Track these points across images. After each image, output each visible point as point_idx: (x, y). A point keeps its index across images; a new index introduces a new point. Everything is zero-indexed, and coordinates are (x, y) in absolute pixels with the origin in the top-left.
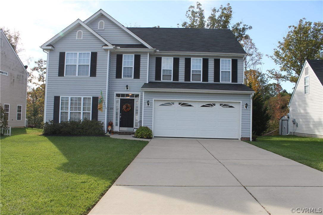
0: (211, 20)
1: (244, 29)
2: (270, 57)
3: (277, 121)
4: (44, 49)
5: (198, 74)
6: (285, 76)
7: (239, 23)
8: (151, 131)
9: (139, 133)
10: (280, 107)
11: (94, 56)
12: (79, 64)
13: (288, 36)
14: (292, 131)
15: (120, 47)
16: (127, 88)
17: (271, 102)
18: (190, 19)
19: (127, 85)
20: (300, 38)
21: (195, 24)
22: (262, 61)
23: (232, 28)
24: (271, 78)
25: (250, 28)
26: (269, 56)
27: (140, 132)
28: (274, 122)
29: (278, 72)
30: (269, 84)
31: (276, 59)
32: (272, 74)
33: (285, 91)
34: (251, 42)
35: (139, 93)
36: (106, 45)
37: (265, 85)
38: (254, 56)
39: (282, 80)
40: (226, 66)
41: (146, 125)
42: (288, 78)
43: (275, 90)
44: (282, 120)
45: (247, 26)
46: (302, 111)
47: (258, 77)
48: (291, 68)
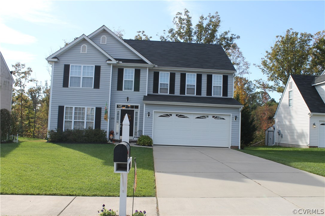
0: (198, 28)
1: (232, 38)
2: (257, 67)
3: (264, 132)
4: (49, 61)
5: (192, 88)
6: (272, 86)
7: (227, 31)
8: (152, 140)
9: (141, 141)
10: (267, 118)
11: (98, 69)
12: (83, 76)
13: (276, 45)
14: (277, 142)
15: (122, 62)
16: (128, 100)
17: (258, 112)
18: (177, 26)
19: (128, 97)
20: (287, 48)
21: (182, 30)
22: (249, 70)
23: (220, 36)
24: (258, 88)
25: (238, 37)
26: (257, 65)
27: (143, 140)
28: (260, 133)
29: (265, 82)
30: (256, 92)
31: (263, 68)
32: (259, 84)
33: (273, 100)
34: (238, 51)
35: (139, 105)
36: (110, 60)
37: (252, 93)
38: (241, 65)
39: (269, 90)
40: (217, 81)
41: (147, 134)
42: (275, 88)
43: (262, 98)
44: (268, 131)
45: (235, 35)
46: (287, 123)
47: (245, 84)
48: (278, 78)
